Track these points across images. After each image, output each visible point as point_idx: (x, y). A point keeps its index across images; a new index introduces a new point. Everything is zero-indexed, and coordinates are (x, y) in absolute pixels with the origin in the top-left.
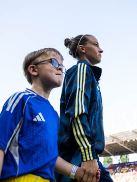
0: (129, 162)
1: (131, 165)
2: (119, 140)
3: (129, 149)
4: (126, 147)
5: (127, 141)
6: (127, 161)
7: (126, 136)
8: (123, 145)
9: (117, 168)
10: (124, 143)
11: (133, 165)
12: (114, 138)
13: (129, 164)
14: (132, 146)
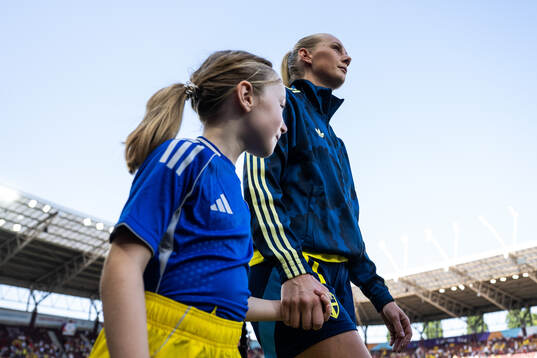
0: (442, 338)
1: (449, 343)
2: (420, 288)
3: (444, 309)
4: (436, 305)
5: (438, 291)
6: (440, 335)
7: (437, 280)
8: (429, 300)
9: (418, 351)
10: (433, 295)
11: (452, 345)
12: (409, 283)
13: (442, 342)
14: (451, 302)
